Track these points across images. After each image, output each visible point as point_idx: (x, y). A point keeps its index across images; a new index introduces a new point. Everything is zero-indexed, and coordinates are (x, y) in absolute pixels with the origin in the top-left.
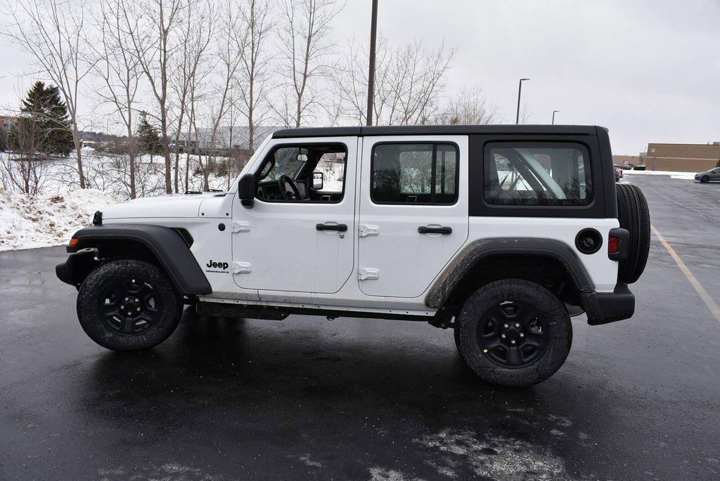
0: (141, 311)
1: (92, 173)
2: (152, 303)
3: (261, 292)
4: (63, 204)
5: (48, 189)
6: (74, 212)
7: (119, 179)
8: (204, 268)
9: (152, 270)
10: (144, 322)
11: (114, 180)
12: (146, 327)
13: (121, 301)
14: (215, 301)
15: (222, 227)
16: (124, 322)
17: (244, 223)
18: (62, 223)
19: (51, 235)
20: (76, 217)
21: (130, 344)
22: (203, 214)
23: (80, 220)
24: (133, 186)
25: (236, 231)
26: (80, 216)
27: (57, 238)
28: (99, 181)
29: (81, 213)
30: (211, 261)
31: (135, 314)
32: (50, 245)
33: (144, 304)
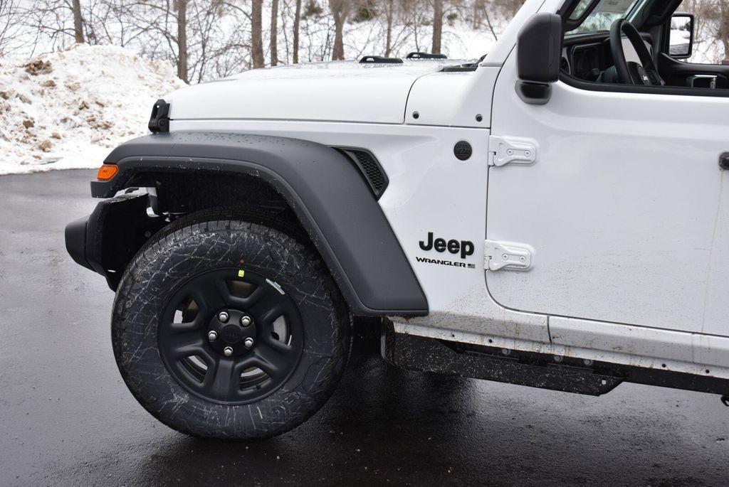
0: (254, 345)
1: (100, 11)
2: (280, 327)
3: (556, 323)
4: (50, 77)
5: (13, 44)
6: (73, 97)
7: (155, 24)
8: (412, 251)
9: (284, 248)
10: (258, 371)
11: (145, 25)
12: (263, 385)
13: (209, 321)
14: (433, 334)
15: (463, 151)
16: (214, 370)
17: (521, 143)
18: (48, 121)
19: (28, 147)
20: (76, 108)
21: (227, 425)
22: (416, 116)
23: (85, 114)
24: (181, 40)
25: (500, 161)
26: (84, 106)
27: (39, 153)
28: (114, 27)
29: (86, 98)
30: (431, 235)
31: (240, 352)
32: (25, 169)
33: (261, 331)
